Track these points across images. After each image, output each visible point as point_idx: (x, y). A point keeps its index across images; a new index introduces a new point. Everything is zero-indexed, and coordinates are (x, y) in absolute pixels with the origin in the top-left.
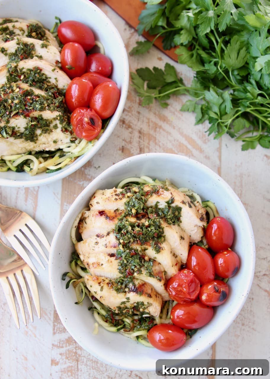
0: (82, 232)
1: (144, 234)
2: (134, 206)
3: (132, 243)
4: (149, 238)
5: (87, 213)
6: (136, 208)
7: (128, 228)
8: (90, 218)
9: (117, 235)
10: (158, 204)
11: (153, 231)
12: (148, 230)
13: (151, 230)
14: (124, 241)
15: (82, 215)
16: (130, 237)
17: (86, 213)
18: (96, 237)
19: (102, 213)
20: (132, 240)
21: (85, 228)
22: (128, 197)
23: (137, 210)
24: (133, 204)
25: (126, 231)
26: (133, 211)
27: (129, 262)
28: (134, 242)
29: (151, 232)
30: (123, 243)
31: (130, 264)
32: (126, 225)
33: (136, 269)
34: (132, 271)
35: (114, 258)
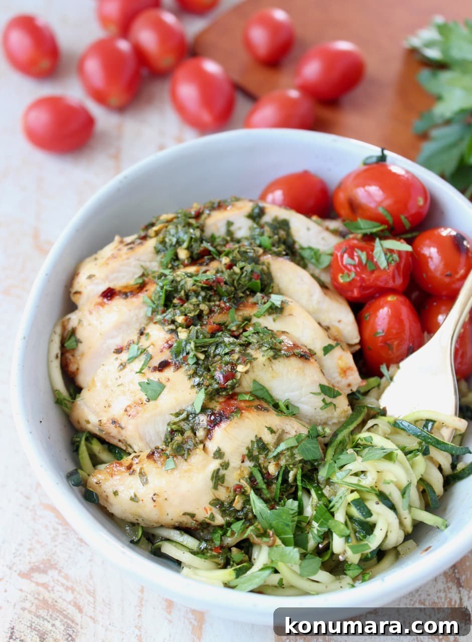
0: (78, 369)
1: (228, 283)
2: (179, 243)
3: (208, 317)
4: (243, 293)
5: (74, 319)
6: (185, 245)
7: (186, 283)
8: (85, 323)
9: (165, 315)
10: (232, 228)
11: (246, 271)
12: (235, 273)
13: (242, 269)
14: (186, 315)
15: (64, 328)
16: (198, 303)
17: (69, 319)
18: (116, 356)
19: (109, 294)
20: (204, 307)
21: (82, 355)
22: (157, 233)
23: (189, 248)
24: (174, 240)
25: (182, 293)
26: (183, 254)
27: (212, 355)
28: (211, 311)
29: (242, 273)
30: (186, 320)
31: (216, 359)
32: (178, 279)
33: (236, 356)
34: (229, 368)
35: (172, 368)
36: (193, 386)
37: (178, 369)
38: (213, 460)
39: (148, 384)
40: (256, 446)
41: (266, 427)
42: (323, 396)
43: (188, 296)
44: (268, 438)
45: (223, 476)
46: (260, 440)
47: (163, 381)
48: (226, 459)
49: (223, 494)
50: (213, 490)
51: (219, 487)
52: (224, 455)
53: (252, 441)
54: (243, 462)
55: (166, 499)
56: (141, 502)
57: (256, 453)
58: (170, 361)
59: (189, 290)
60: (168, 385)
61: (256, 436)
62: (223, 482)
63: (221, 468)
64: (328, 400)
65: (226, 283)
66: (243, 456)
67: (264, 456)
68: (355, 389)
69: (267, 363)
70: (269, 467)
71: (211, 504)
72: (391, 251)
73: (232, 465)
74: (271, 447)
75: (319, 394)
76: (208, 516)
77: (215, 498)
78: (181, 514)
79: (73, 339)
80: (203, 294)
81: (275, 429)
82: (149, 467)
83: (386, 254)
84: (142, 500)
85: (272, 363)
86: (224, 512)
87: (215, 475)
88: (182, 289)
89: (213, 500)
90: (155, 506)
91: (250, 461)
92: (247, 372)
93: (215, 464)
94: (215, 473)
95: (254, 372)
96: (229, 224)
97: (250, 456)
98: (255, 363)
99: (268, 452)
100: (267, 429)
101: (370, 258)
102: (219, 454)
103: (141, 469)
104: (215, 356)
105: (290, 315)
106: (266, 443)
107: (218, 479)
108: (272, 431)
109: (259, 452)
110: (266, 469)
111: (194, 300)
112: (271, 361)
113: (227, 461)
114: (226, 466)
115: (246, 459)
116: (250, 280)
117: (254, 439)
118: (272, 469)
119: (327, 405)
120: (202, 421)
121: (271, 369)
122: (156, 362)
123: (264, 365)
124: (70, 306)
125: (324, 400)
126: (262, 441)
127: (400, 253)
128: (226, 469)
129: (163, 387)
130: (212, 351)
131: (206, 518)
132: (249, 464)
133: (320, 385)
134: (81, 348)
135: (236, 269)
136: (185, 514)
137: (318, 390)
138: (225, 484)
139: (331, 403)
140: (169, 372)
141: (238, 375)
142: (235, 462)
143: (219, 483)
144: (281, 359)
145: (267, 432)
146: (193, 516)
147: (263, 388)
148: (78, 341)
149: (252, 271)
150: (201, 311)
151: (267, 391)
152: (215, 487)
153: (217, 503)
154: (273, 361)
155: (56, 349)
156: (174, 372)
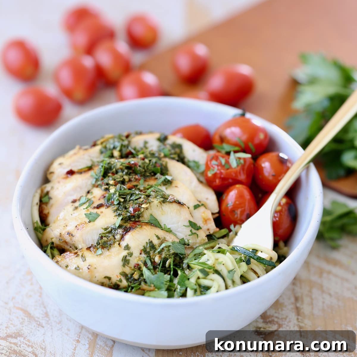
0: (48, 213)
2: (114, 148)
3: (128, 183)
4: (149, 174)
5: (48, 187)
6: (118, 149)
7: (116, 165)
8: (55, 188)
9: (103, 181)
10: (147, 145)
11: (153, 162)
12: (145, 163)
13: (150, 161)
14: (115, 180)
15: (42, 191)
16: (123, 175)
17: (46, 187)
18: (72, 204)
20: (126, 178)
21: (52, 206)
22: (102, 143)
23: (121, 151)
24: (112, 146)
25: (114, 170)
26: (116, 153)
27: (128, 200)
28: (130, 180)
29: (150, 163)
30: (115, 183)
31: (130, 202)
32: (112, 163)
33: (141, 200)
34: (137, 206)
35: (105, 207)
36: (116, 215)
37: (108, 208)
38: (124, 251)
39: (90, 214)
40: (148, 245)
41: (155, 235)
42: (190, 228)
43: (117, 172)
44: (156, 242)
45: (129, 260)
46: (151, 242)
47: (99, 213)
48: (131, 251)
49: (128, 270)
50: (123, 267)
51: (126, 266)
52: (130, 248)
53: (147, 243)
54: (141, 254)
55: (95, 268)
56: (81, 270)
57: (148, 250)
58: (104, 204)
59: (118, 169)
60: (101, 215)
61: (149, 239)
62: (128, 264)
63: (128, 255)
64: (194, 231)
65: (140, 166)
66: (141, 251)
67: (153, 252)
68: (211, 232)
69: (159, 205)
70: (155, 258)
71: (120, 274)
72: (240, 158)
73: (134, 255)
74: (157, 247)
75: (188, 226)
76: (118, 279)
77: (123, 271)
78: (103, 277)
79: (47, 197)
80: (126, 171)
81: (160, 237)
82: (87, 254)
83: (236, 160)
84: (82, 269)
85: (162, 205)
86: (127, 280)
87: (124, 258)
88: (114, 167)
89: (122, 272)
90: (89, 272)
91: (145, 254)
92: (147, 209)
93: (125, 253)
94: (124, 257)
95: (151, 209)
96: (146, 143)
97: (144, 251)
98: (152, 204)
99: (155, 250)
100: (155, 236)
101: (227, 162)
102: (127, 247)
103: (82, 254)
104: (130, 201)
105: (176, 187)
106: (154, 244)
107: (125, 261)
108: (159, 238)
109: (150, 249)
110: (154, 259)
111: (120, 174)
112: (161, 204)
113: (131, 252)
114: (131, 255)
115: (143, 253)
116: (155, 166)
117: (148, 242)
118: (157, 259)
119: (193, 234)
120: (119, 232)
121: (161, 209)
122: (95, 205)
123: (158, 206)
124: (46, 181)
125: (191, 231)
126: (152, 243)
127: (245, 159)
128: (131, 257)
129: (99, 215)
130: (128, 198)
131: (117, 280)
132: (144, 256)
133: (189, 221)
134: (52, 202)
135: (147, 161)
136: (105, 277)
137: (188, 224)
138: (130, 265)
139: (195, 233)
140: (103, 209)
141: (142, 210)
142: (136, 253)
143: (126, 264)
144: (167, 203)
145: (156, 238)
146: (109, 279)
147: (156, 220)
148: (50, 198)
149: (156, 163)
150: (124, 179)
151: (158, 222)
152: (124, 265)
153: (124, 275)
154: (163, 204)
155: (37, 200)
156: (106, 209)
